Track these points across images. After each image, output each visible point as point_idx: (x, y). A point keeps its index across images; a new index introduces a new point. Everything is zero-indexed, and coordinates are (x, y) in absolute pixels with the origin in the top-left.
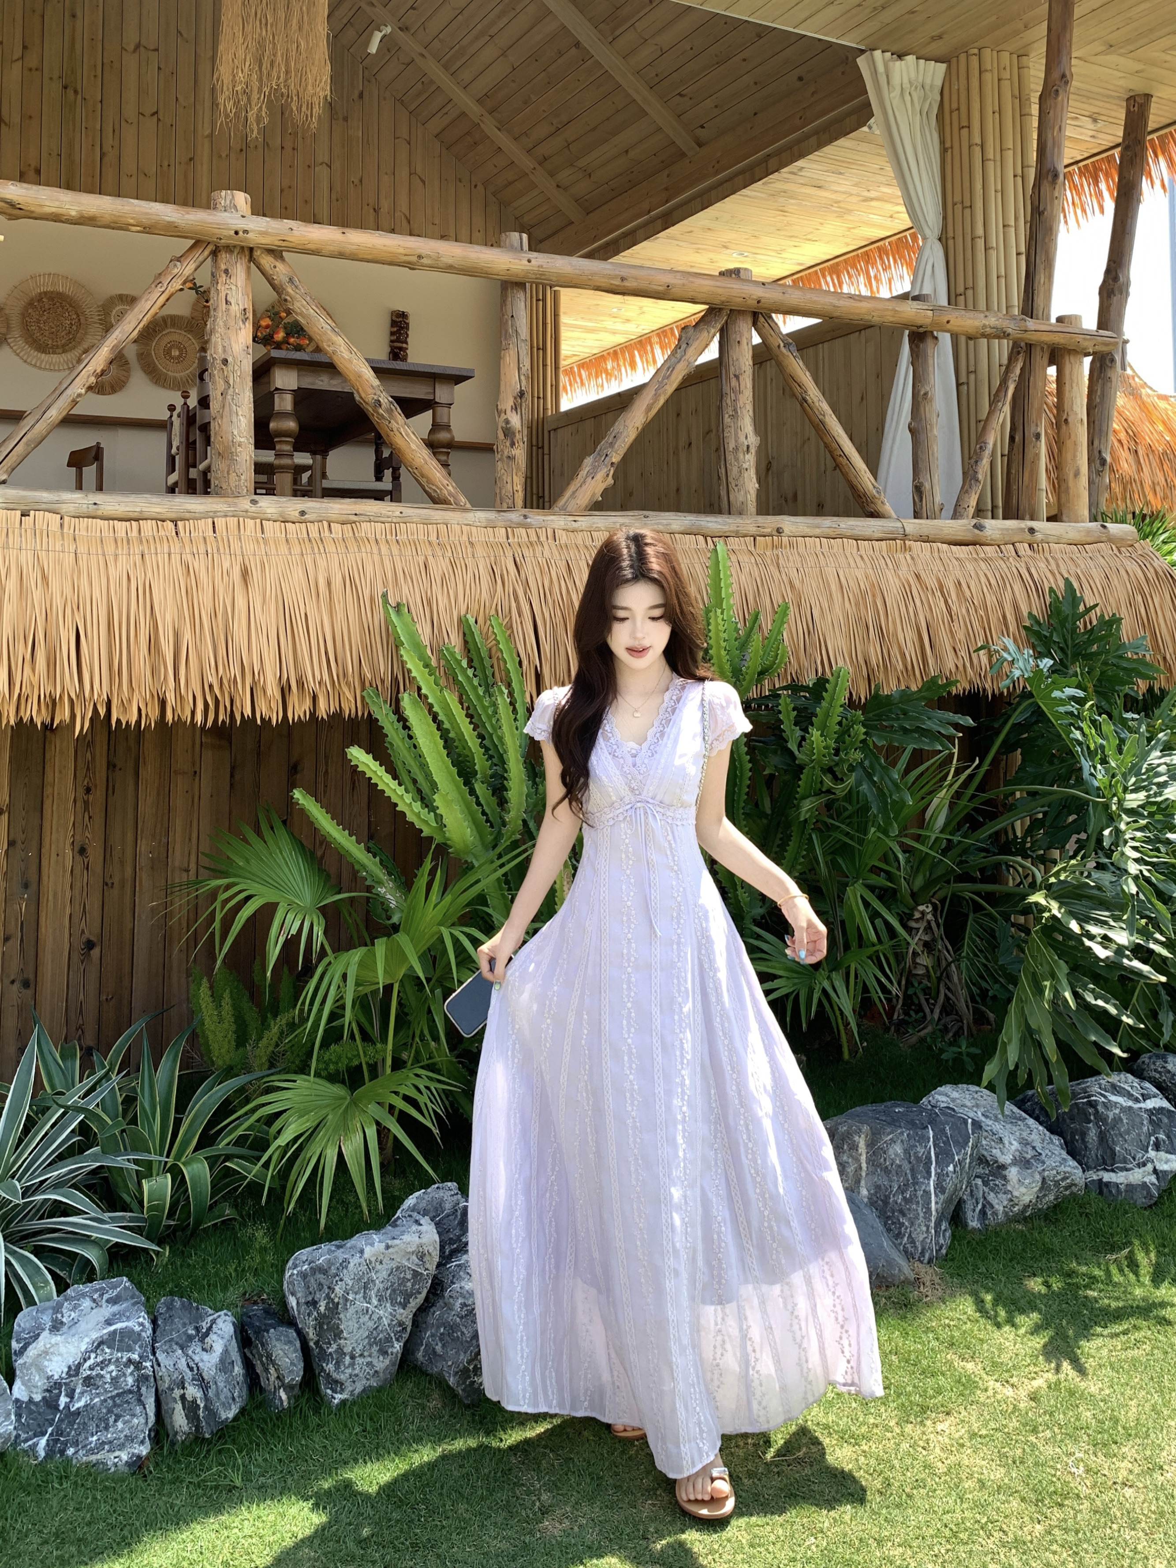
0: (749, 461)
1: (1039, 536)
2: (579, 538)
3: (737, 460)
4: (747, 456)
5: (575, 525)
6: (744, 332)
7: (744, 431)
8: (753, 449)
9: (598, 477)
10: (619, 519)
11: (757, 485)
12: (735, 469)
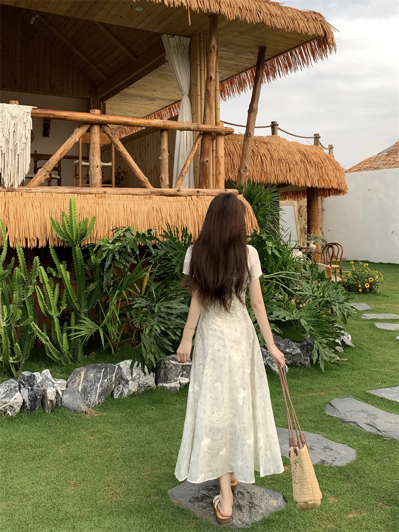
0: (98, 171)
1: (200, 193)
3: (94, 170)
5: (31, 191)
6: (96, 129)
7: (96, 161)
8: (99, 167)
9: (42, 175)
10: (47, 189)
11: (101, 178)
12: (93, 173)
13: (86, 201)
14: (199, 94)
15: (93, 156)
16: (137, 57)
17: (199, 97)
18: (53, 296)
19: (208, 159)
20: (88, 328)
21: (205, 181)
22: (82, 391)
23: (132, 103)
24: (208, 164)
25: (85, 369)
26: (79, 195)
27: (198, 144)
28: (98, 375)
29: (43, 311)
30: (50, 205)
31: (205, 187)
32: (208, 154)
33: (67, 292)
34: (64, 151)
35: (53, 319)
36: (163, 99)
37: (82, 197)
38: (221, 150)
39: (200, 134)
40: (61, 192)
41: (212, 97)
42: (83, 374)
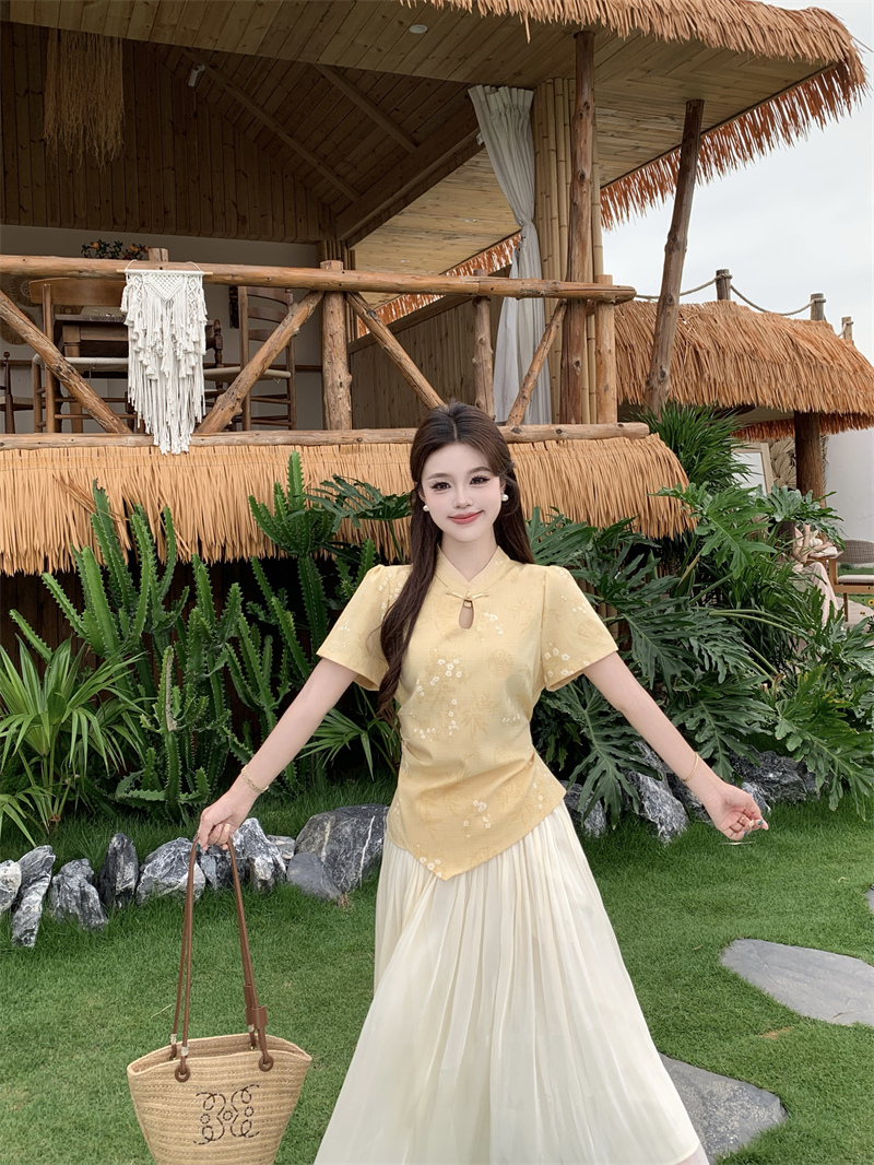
0: (343, 393)
1: (564, 435)
2: (204, 451)
3: (334, 392)
4: (341, 390)
5: (202, 442)
6: (335, 305)
7: (338, 372)
8: (345, 385)
9: (227, 408)
10: (238, 438)
11: (349, 409)
12: (332, 399)
13: (320, 460)
14: (555, 214)
15: (331, 362)
16: (417, 145)
17: (556, 222)
18: (260, 664)
19: (579, 359)
20: (336, 733)
21: (574, 409)
22: (327, 860)
23: (409, 247)
24: (579, 369)
25: (333, 817)
26: (305, 448)
27: (558, 327)
28: (362, 830)
29: (241, 696)
30: (246, 472)
31: (573, 421)
32: (579, 346)
33: (290, 655)
34: (269, 355)
35: (264, 713)
36: (474, 235)
37: (312, 452)
38: (608, 337)
39: (561, 305)
40: (268, 441)
41: (584, 220)
42: (328, 826)
